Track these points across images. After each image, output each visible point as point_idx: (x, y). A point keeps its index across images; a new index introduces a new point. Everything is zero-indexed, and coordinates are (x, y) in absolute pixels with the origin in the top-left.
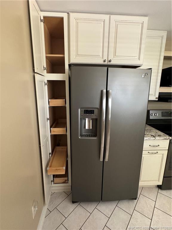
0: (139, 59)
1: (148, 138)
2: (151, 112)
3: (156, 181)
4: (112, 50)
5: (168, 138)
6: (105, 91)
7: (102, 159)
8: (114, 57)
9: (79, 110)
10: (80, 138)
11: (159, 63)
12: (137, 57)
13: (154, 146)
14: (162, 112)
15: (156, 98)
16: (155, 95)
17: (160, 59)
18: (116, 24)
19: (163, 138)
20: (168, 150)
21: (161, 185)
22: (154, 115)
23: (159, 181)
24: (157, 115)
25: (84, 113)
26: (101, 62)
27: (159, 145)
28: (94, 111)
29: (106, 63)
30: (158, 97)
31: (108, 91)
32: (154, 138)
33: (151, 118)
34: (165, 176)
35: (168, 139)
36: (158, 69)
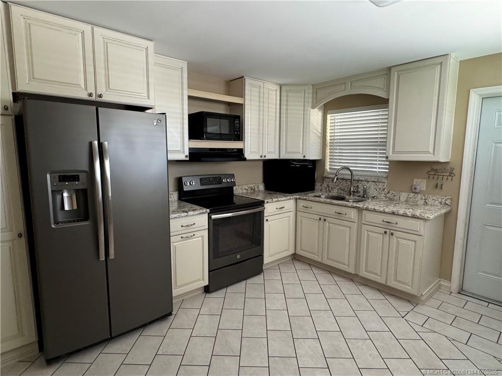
0: (148, 97)
1: (177, 215)
2: (184, 180)
3: (199, 280)
4: (101, 79)
5: (204, 211)
6: (96, 142)
7: (102, 257)
8: (107, 91)
9: (48, 176)
10: (53, 226)
11: (183, 104)
12: (146, 95)
13: (187, 226)
14: (201, 179)
15: (186, 156)
16: (184, 152)
17: (183, 99)
18: (104, 42)
19: (198, 212)
20: (208, 229)
21: (208, 285)
22: (188, 184)
23: (203, 279)
24: (194, 184)
25: (60, 181)
26: (84, 96)
27: (194, 224)
28: (78, 176)
29: (93, 98)
30: (188, 154)
31: (102, 143)
32: (186, 214)
33: (186, 189)
34: (210, 270)
35: (204, 213)
36: (183, 114)
